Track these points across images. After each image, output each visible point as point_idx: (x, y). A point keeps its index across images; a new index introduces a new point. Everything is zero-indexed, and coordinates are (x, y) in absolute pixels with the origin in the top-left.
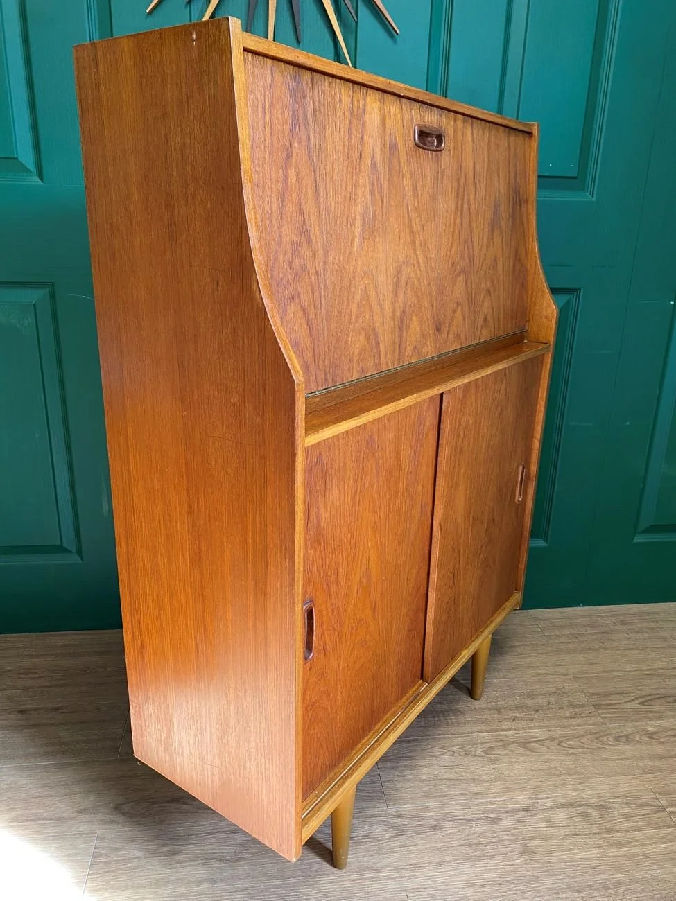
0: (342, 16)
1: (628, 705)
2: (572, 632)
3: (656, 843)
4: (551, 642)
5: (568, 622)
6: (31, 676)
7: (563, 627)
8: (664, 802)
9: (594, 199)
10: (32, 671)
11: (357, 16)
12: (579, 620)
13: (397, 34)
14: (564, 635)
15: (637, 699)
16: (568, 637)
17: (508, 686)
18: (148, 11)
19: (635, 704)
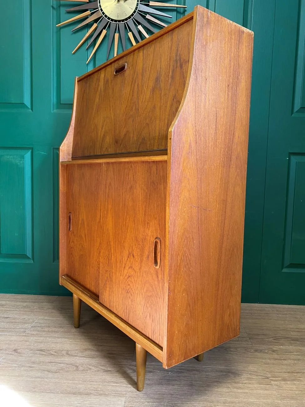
1: (267, 339)
2: (250, 312)
3: (259, 390)
5: (249, 308)
8: (269, 375)
12: (255, 308)
15: (272, 337)
18: (72, 53)
19: (271, 339)
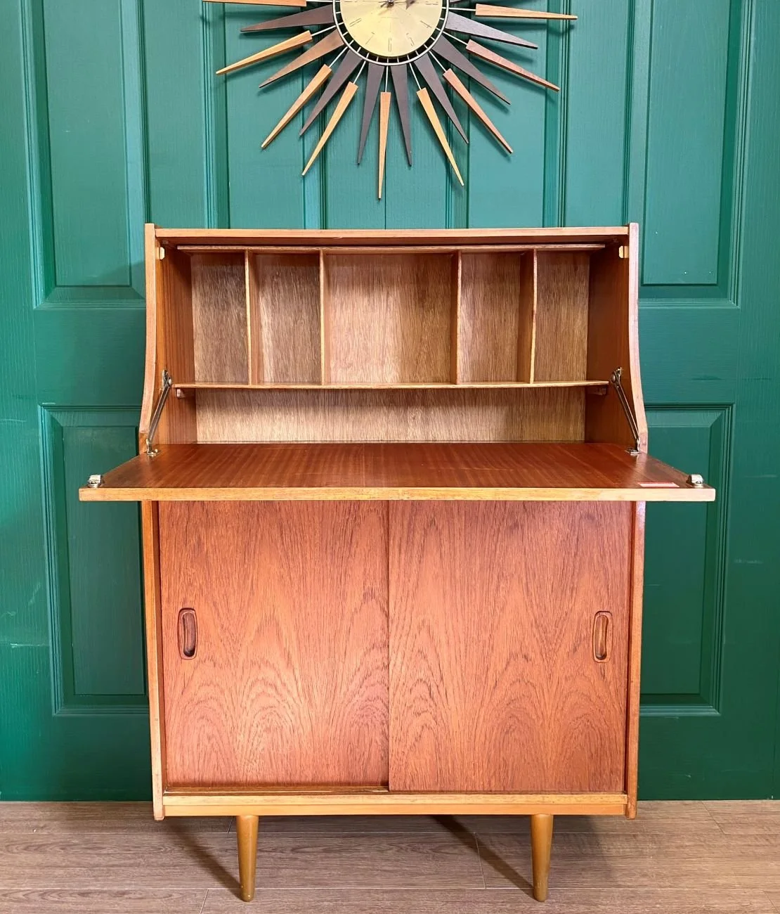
0: (454, 139)
2: (761, 832)
4: (733, 843)
5: (755, 819)
6: (98, 852)
7: (748, 825)
9: (739, 307)
10: (98, 845)
11: (468, 138)
12: (770, 817)
13: (511, 153)
14: (751, 835)
16: (756, 839)
17: (676, 898)
18: (262, 146)
